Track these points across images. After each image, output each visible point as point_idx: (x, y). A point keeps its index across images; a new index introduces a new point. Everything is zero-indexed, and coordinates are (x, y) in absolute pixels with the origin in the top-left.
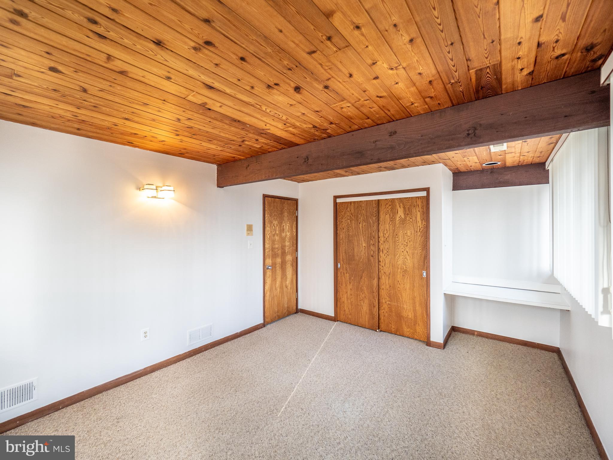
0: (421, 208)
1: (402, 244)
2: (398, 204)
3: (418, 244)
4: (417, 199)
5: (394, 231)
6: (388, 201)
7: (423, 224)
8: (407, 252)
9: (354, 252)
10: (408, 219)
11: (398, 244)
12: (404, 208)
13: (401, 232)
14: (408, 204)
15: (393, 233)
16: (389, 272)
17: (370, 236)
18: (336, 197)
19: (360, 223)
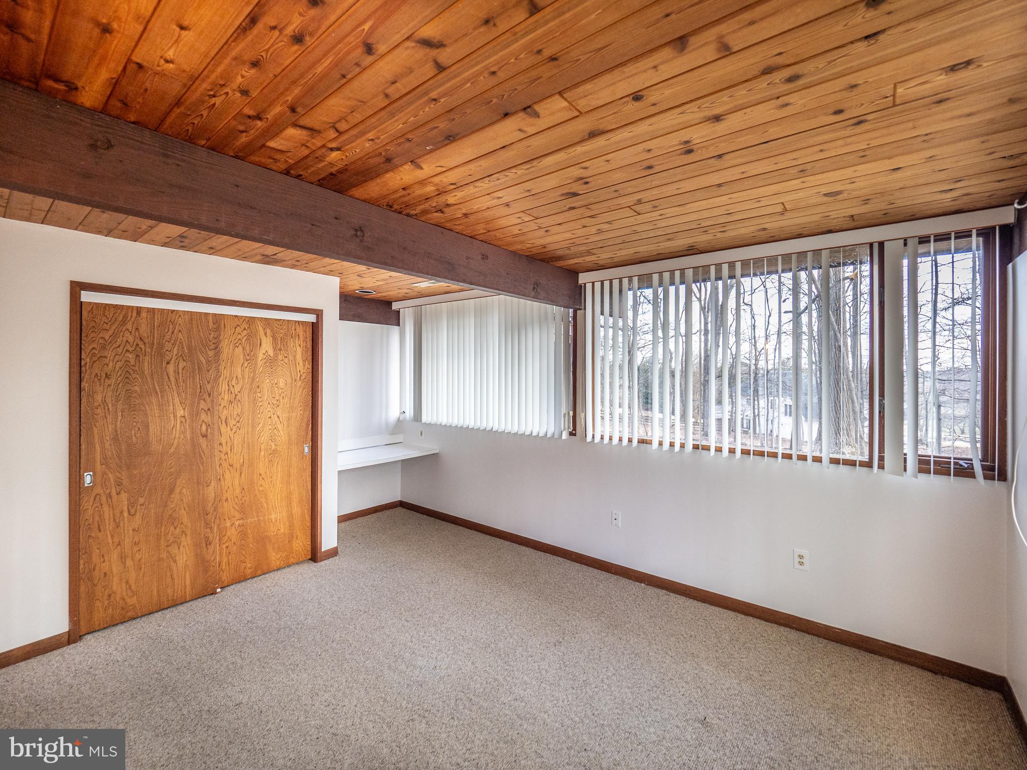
0: (304, 341)
1: (269, 403)
2: (261, 329)
3: (297, 401)
4: (297, 324)
5: (253, 379)
6: (241, 321)
7: (306, 367)
8: (278, 417)
9: (147, 435)
10: (280, 357)
11: (260, 404)
12: (274, 338)
13: (268, 381)
14: (282, 331)
15: (252, 383)
16: (242, 461)
17: (198, 391)
18: (77, 287)
19: (168, 363)
